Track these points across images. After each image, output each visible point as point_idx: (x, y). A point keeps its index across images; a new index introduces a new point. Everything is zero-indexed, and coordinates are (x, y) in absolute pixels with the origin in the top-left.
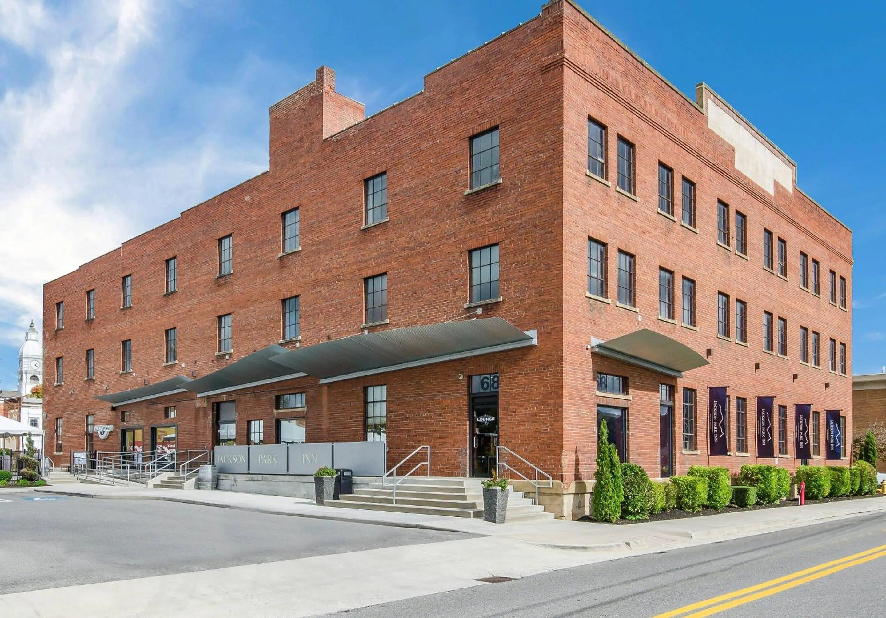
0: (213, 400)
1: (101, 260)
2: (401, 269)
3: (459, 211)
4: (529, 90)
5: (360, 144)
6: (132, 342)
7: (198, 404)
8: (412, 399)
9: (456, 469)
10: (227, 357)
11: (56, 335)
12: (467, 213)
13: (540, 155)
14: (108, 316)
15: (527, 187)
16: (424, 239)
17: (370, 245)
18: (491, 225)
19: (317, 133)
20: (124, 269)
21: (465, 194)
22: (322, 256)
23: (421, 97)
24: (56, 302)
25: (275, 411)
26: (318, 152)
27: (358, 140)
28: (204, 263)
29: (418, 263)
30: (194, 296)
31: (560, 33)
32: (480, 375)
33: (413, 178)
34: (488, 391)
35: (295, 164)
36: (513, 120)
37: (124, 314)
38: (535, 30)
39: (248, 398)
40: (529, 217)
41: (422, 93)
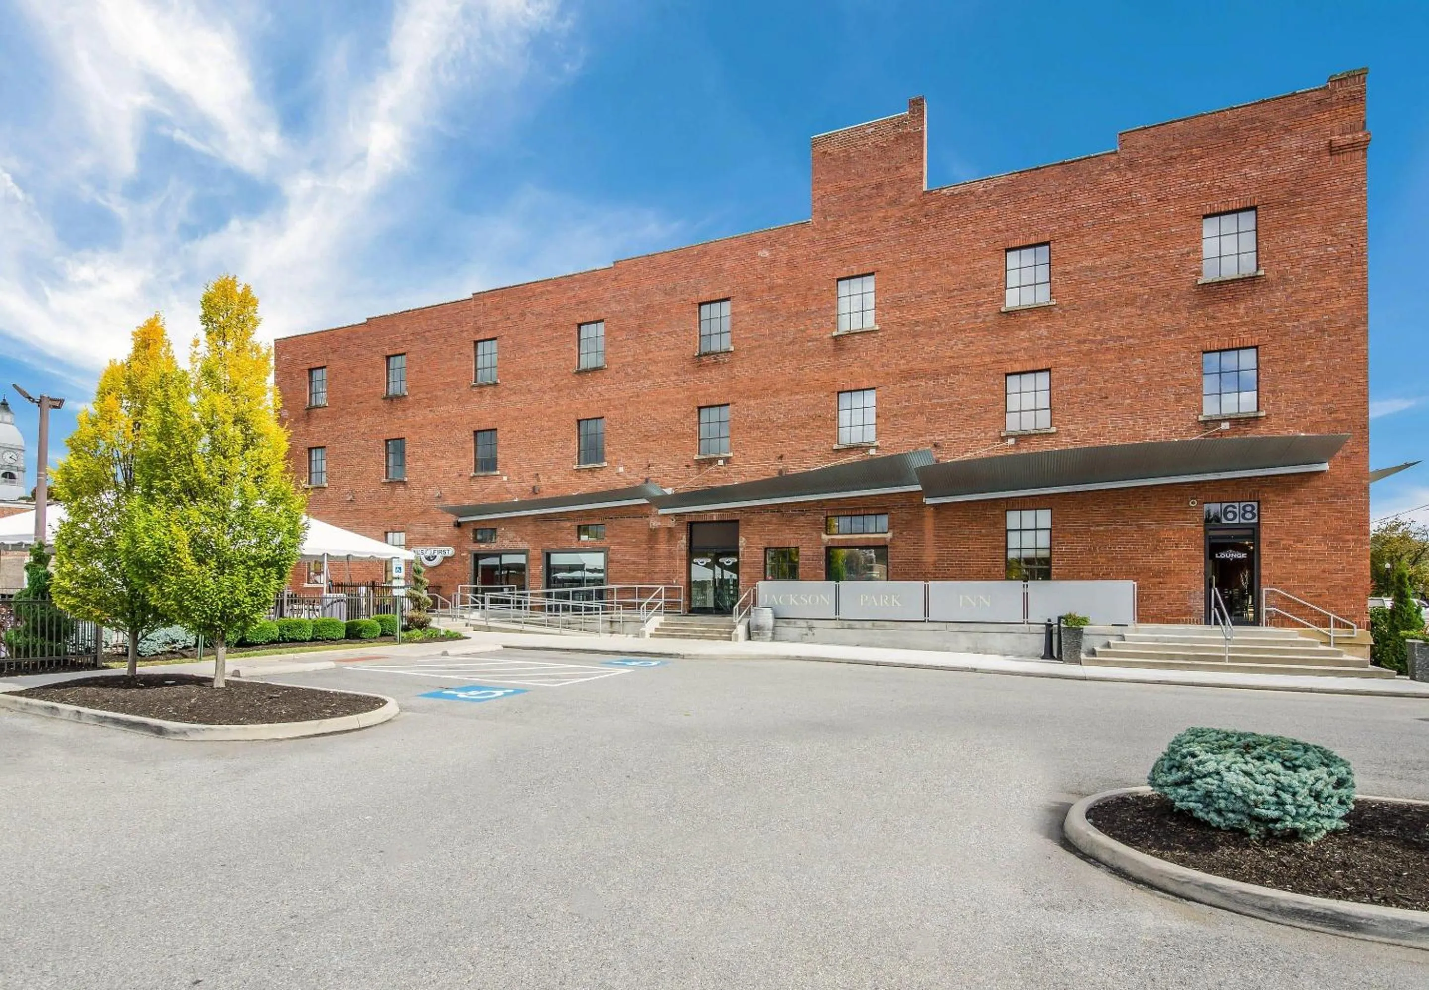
0: (687, 519)
1: (421, 313)
2: (1078, 366)
3: (1188, 303)
4: (1310, 172)
5: (996, 203)
6: (499, 434)
7: (654, 523)
8: (1102, 528)
9: (1185, 615)
10: (721, 462)
11: (308, 414)
12: (1203, 306)
13: (1330, 249)
14: (439, 393)
15: (1307, 285)
16: (1122, 333)
17: (1017, 332)
18: (1245, 324)
19: (912, 181)
20: (478, 330)
21: (1199, 283)
22: (922, 341)
23: (1115, 157)
24: (307, 367)
25: (824, 537)
26: (912, 206)
27: (994, 197)
28: (669, 334)
29: (1112, 361)
30: (645, 377)
31: (1362, 112)
32: (1221, 503)
33: (1100, 256)
34: (1236, 521)
35: (867, 217)
36: (1281, 204)
37: (481, 393)
38: (1319, 102)
39: (767, 517)
40: (1311, 320)
41: (1115, 153)
